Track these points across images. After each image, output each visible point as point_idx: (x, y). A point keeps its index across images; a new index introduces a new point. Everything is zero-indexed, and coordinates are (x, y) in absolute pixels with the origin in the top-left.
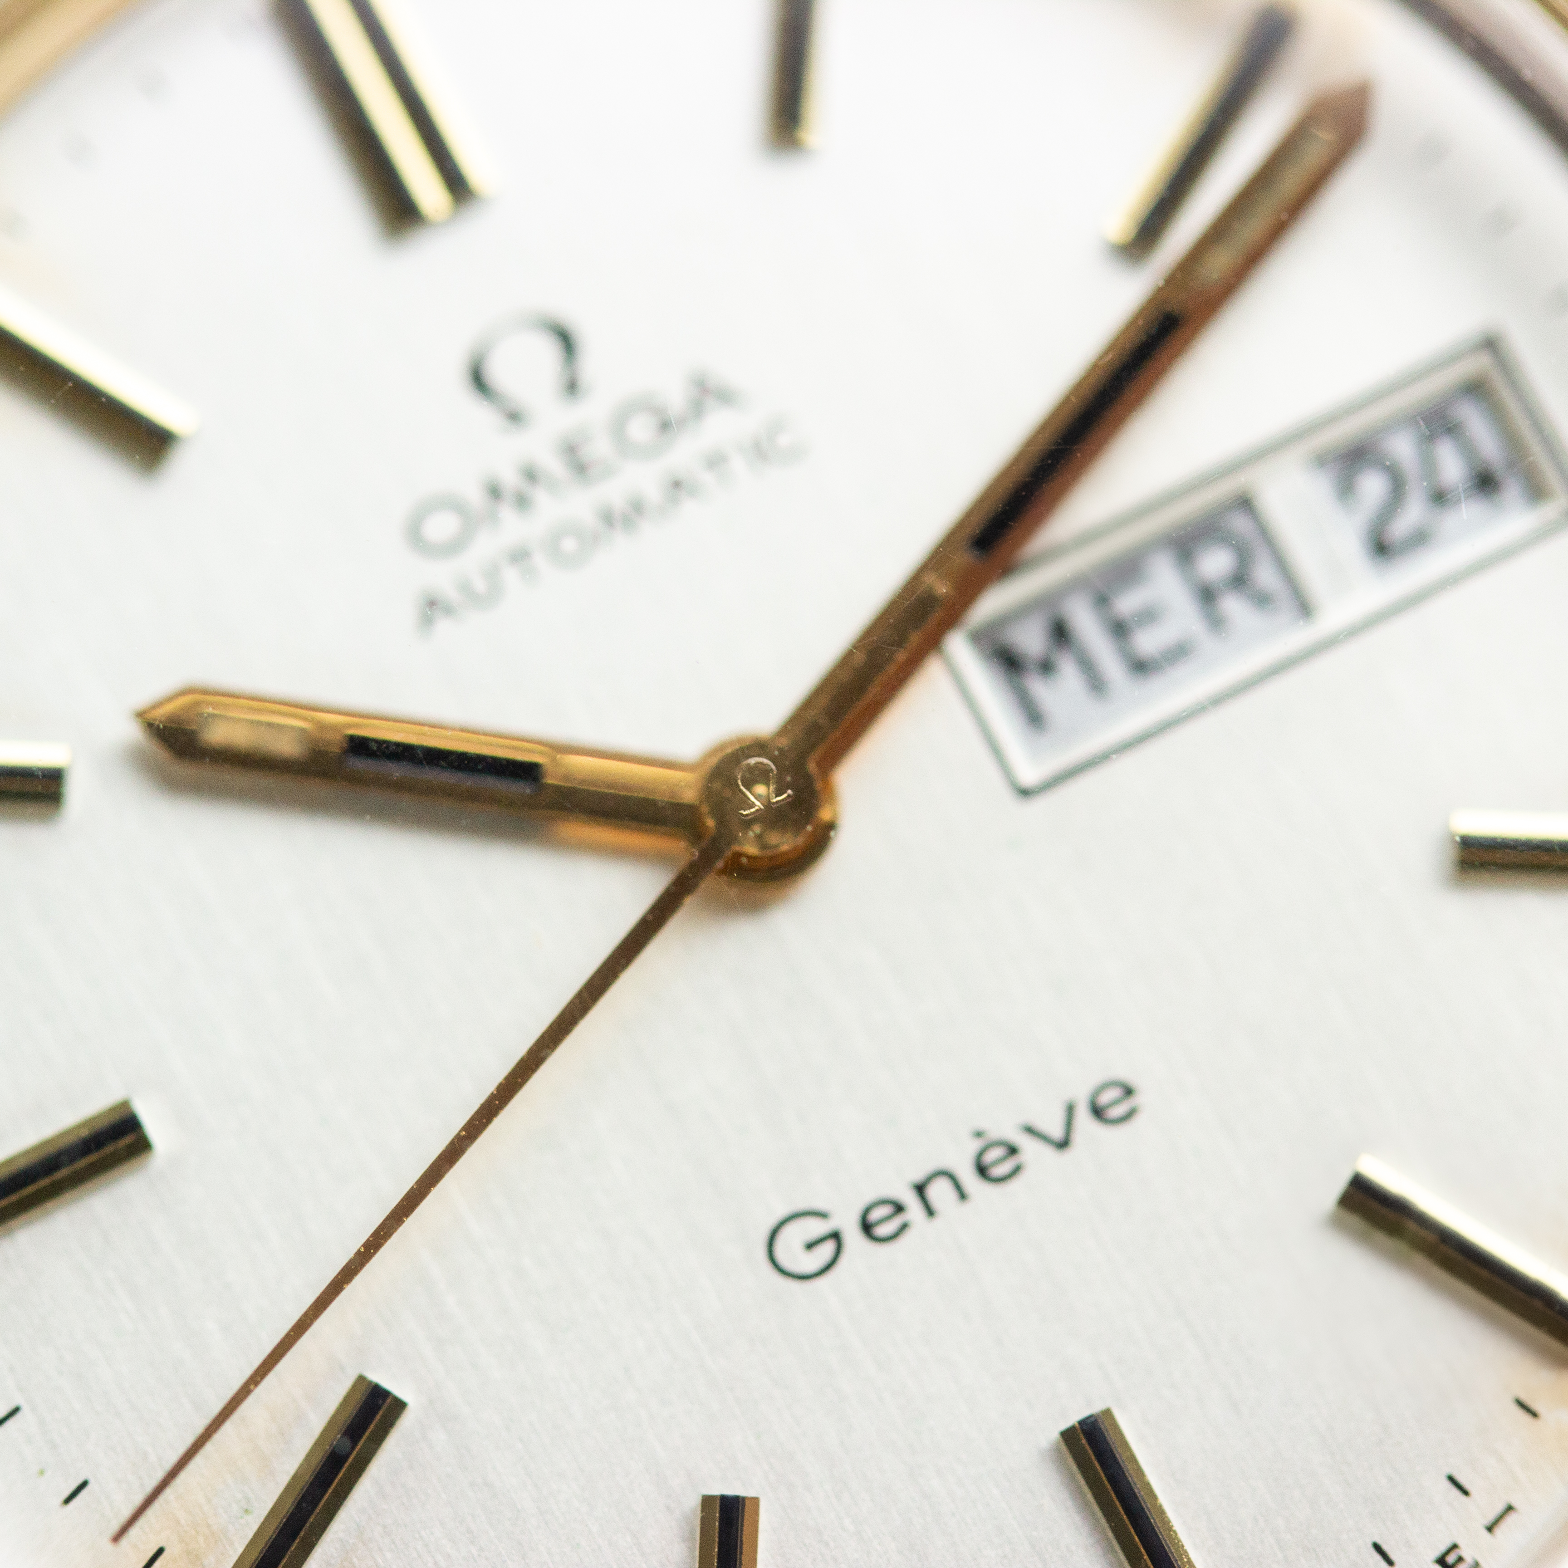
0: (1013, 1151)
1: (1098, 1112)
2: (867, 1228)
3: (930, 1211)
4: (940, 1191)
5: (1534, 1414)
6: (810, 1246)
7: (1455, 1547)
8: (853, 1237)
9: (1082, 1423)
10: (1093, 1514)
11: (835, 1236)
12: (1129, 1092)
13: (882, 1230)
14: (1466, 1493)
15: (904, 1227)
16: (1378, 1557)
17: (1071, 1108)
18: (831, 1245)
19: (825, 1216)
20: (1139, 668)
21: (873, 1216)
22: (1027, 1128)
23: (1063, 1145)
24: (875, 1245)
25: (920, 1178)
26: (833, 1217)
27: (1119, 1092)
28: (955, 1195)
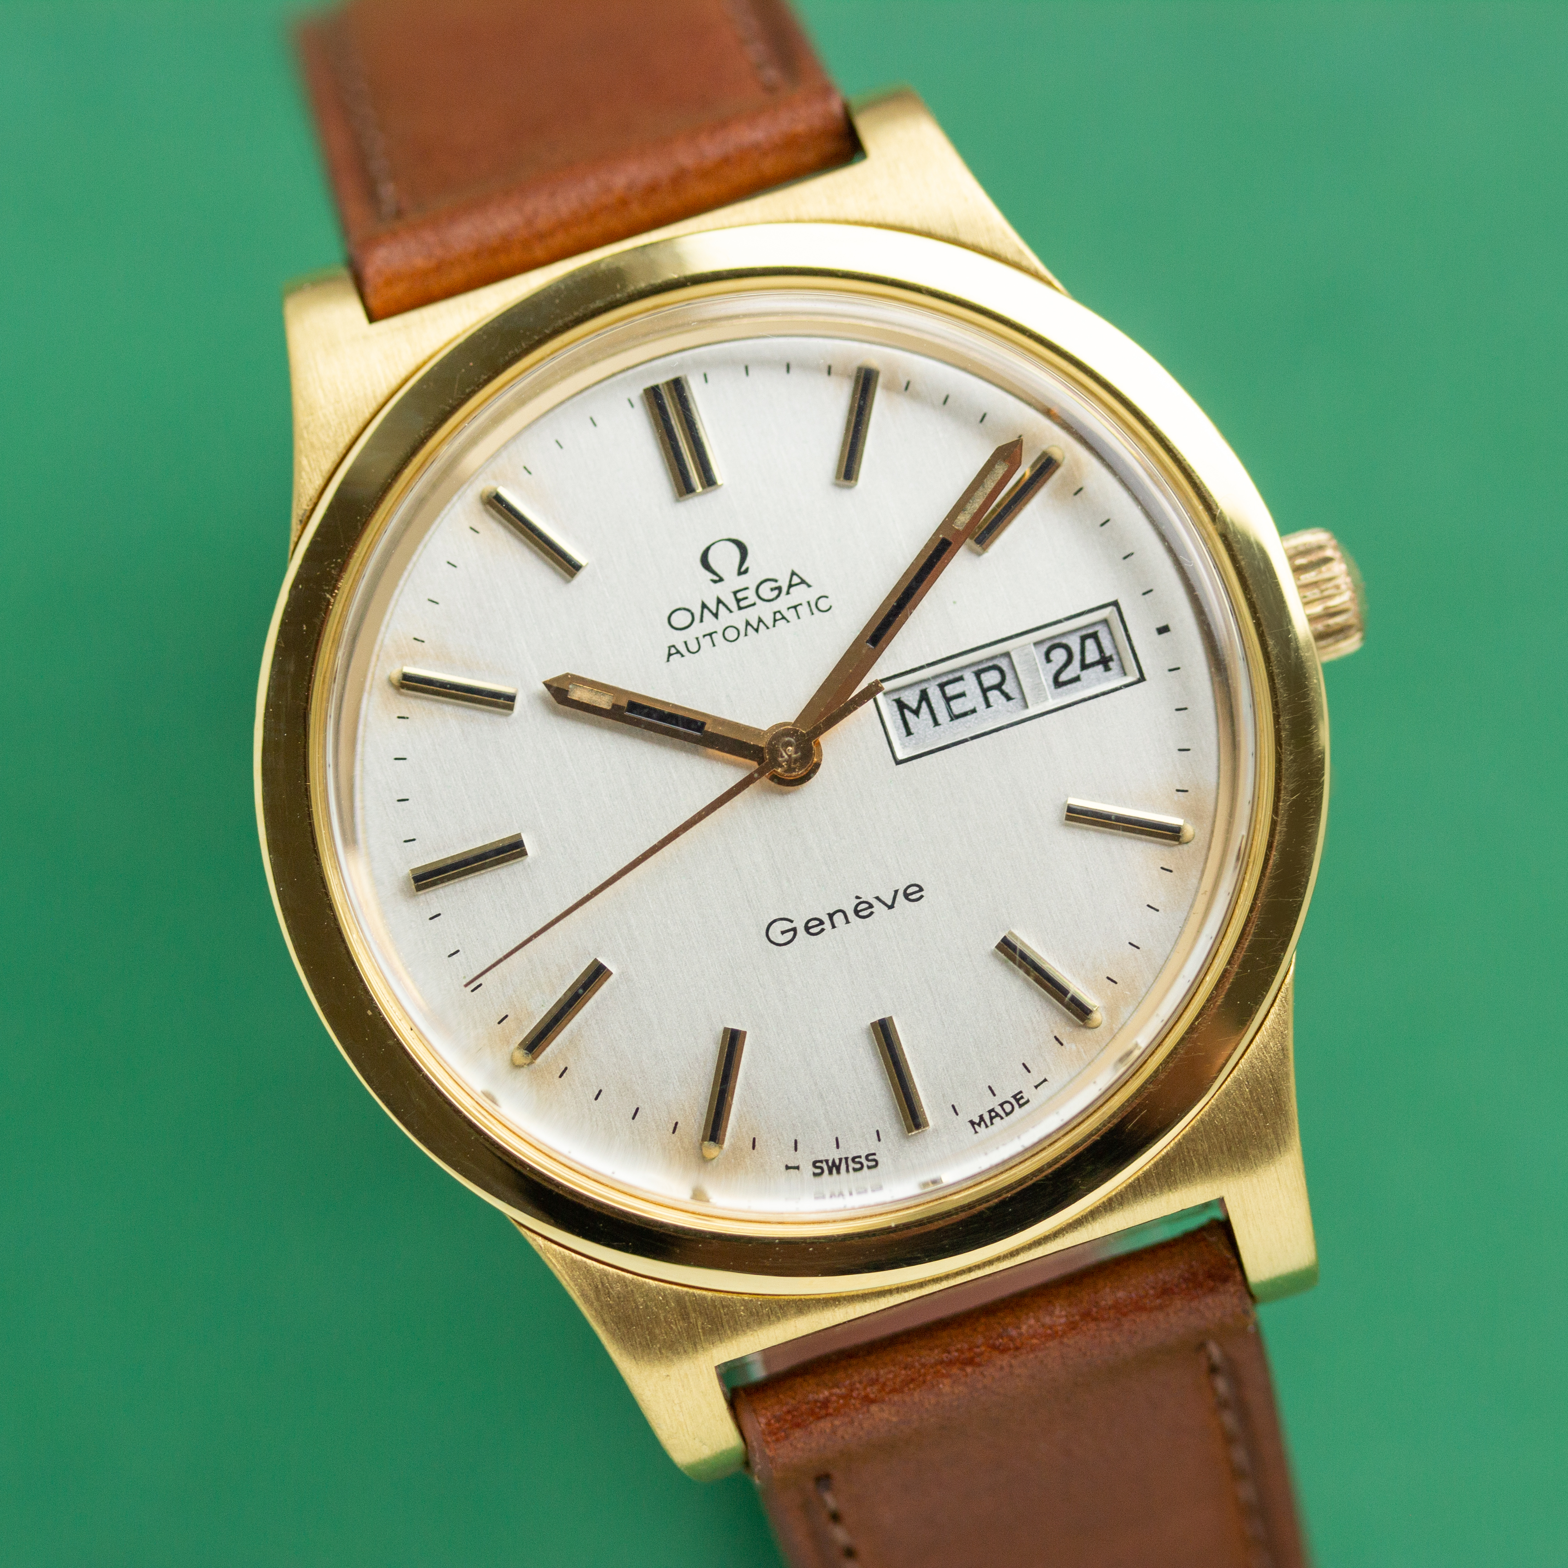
0: (871, 906)
1: (906, 896)
2: (807, 929)
3: (834, 927)
4: (839, 918)
5: (1062, 1044)
6: (783, 933)
7: (1021, 1092)
8: (801, 931)
9: (879, 1020)
10: (879, 1057)
11: (794, 930)
12: (921, 889)
13: (812, 931)
14: (1029, 1071)
15: (823, 930)
16: (990, 1092)
17: (896, 892)
18: (792, 933)
19: (792, 921)
20: (954, 717)
21: (810, 925)
22: (877, 898)
23: (891, 907)
24: (809, 936)
25: (831, 912)
26: (794, 922)
27: (916, 889)
28: (844, 921)
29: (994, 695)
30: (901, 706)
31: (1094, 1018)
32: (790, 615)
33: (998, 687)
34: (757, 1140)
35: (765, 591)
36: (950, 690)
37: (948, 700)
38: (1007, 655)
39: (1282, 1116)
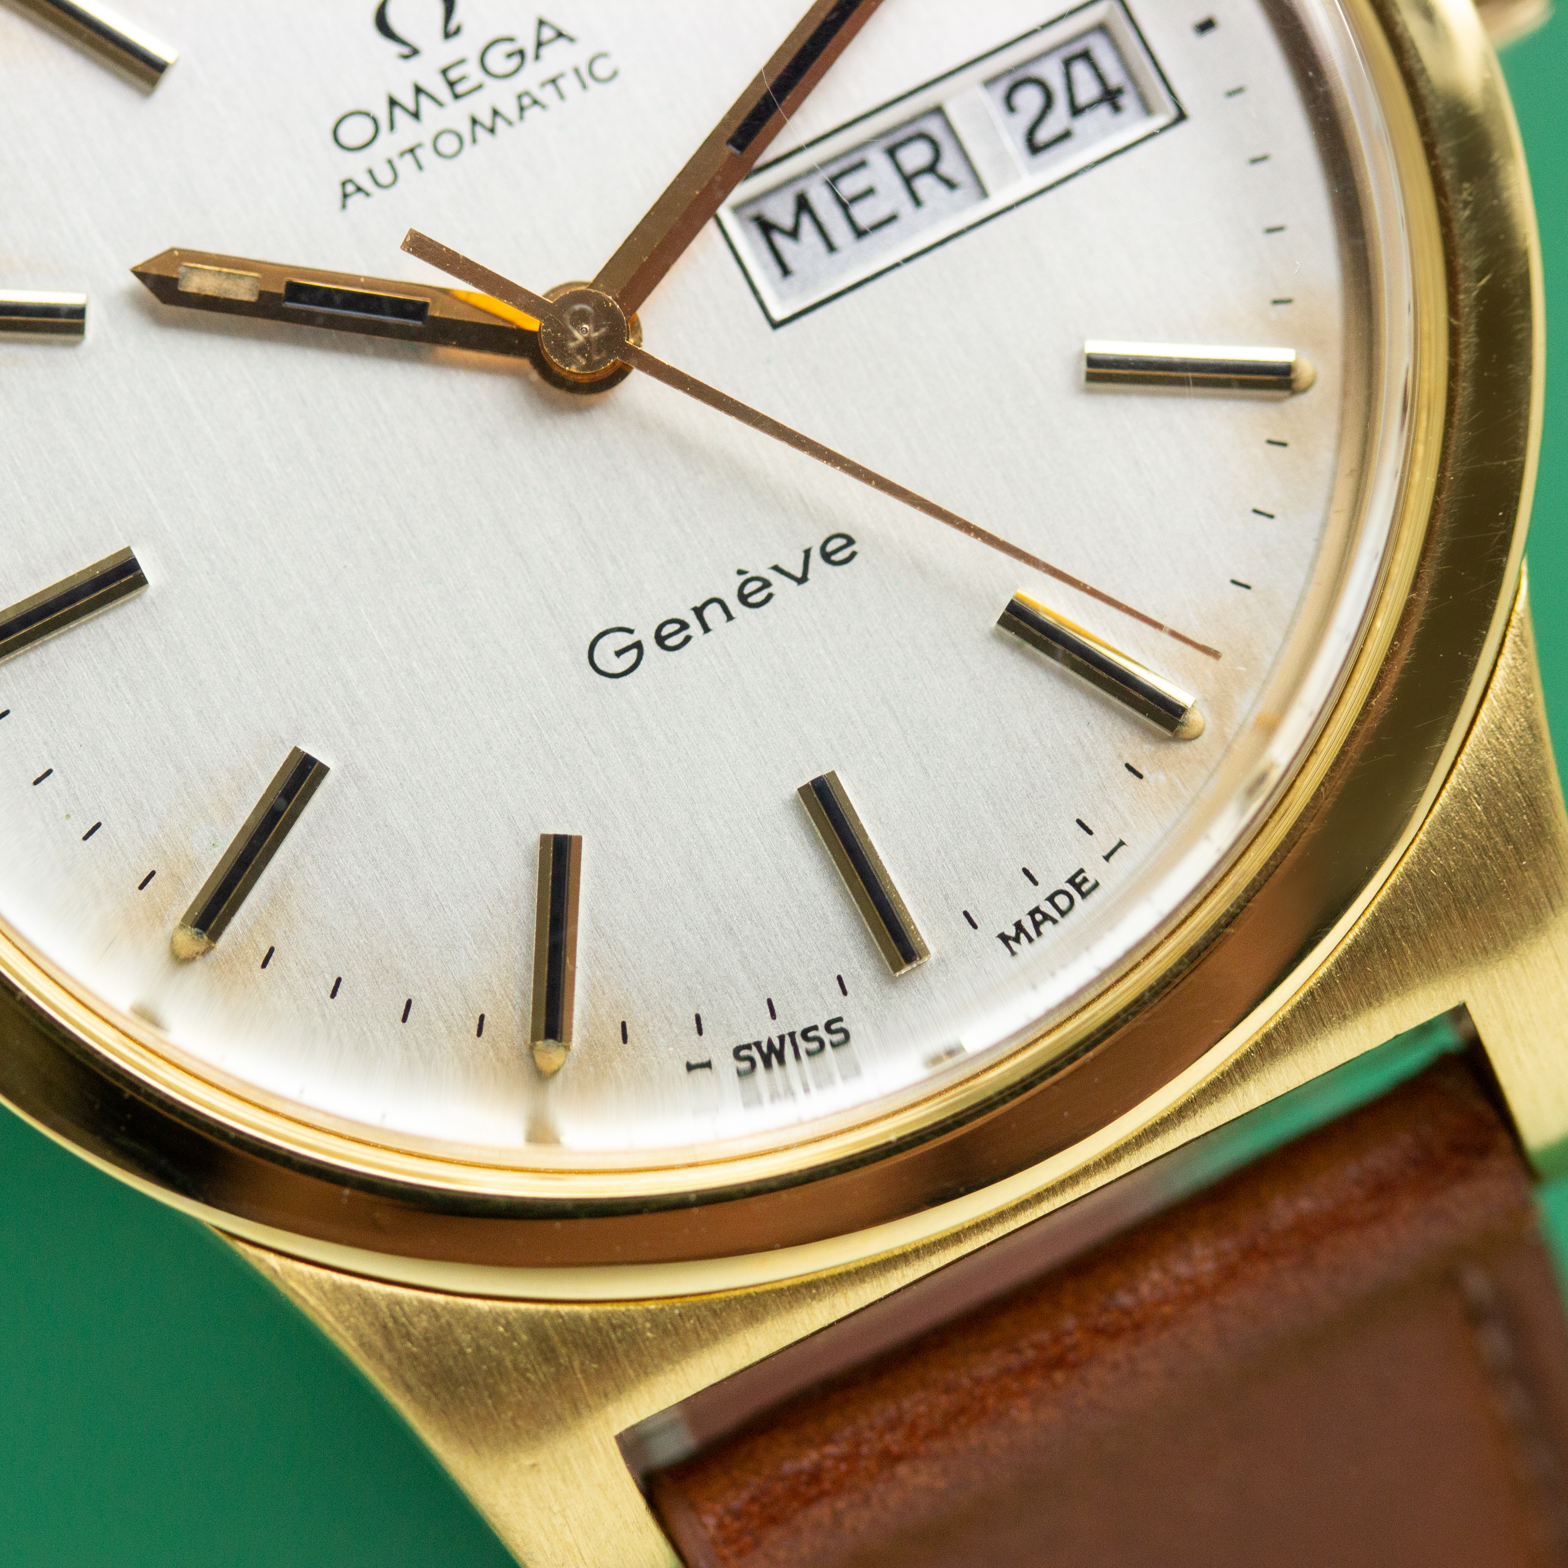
0: (766, 584)
1: (826, 557)
2: (660, 640)
3: (706, 629)
4: (713, 614)
5: (1140, 776)
6: (619, 653)
7: (1081, 871)
8: (649, 646)
9: (812, 782)
10: (822, 847)
11: (638, 645)
12: (850, 541)
13: (670, 642)
14: (1090, 832)
15: (688, 639)
16: (1026, 879)
17: (807, 553)
18: (634, 652)
19: (631, 631)
20: (860, 233)
21: (665, 632)
22: (776, 568)
23: (802, 580)
24: (665, 652)
25: (699, 604)
26: (636, 632)
27: (841, 542)
28: (724, 617)
29: (925, 185)
30: (766, 227)
31: (1191, 720)
32: (547, 95)
33: (931, 169)
34: (628, 1025)
35: (497, 60)
36: (849, 187)
37: (844, 206)
38: (938, 111)
39: (1547, 845)
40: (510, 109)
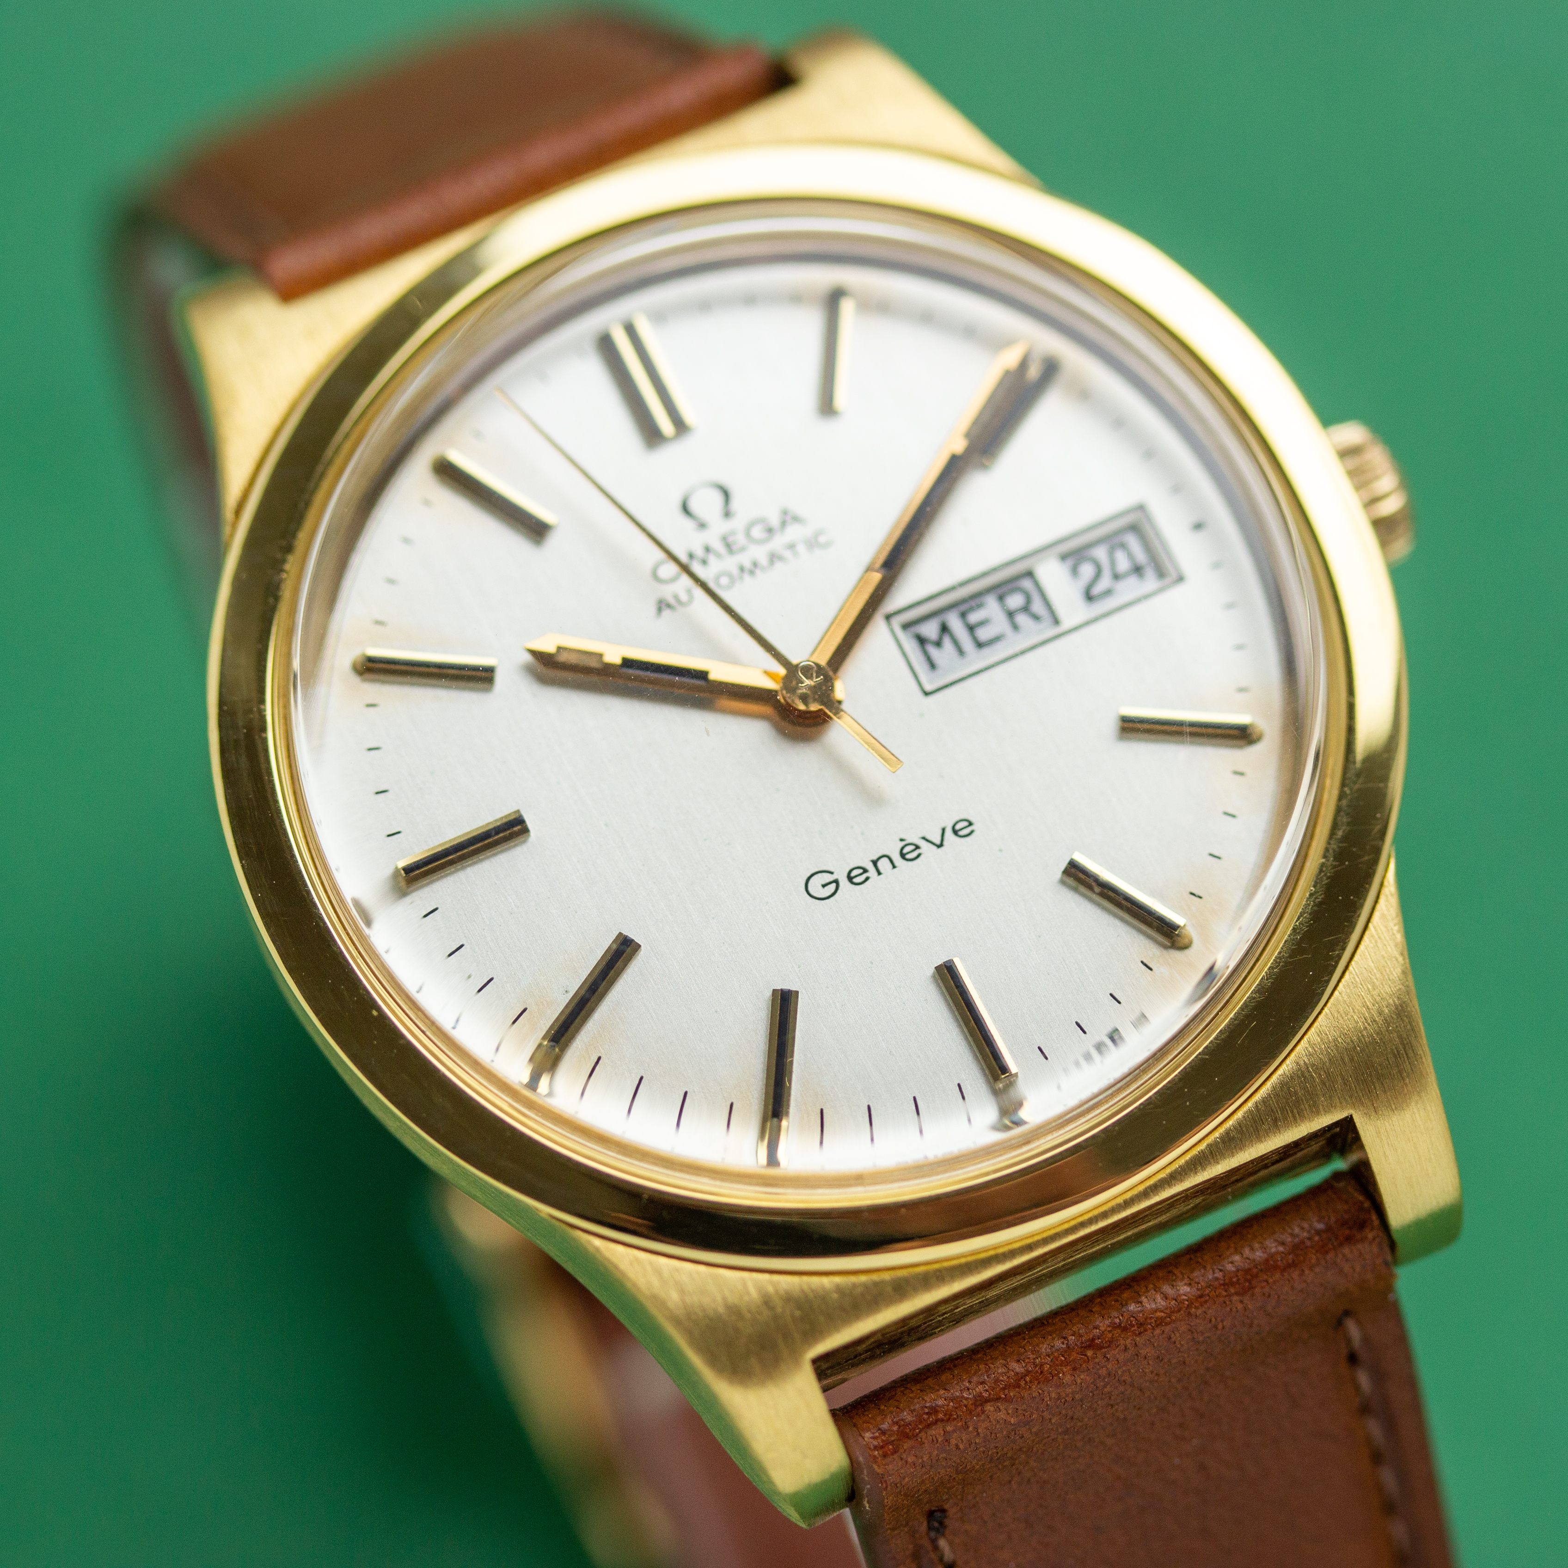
0: (917, 847)
1: (955, 832)
2: (850, 879)
3: (879, 873)
4: (884, 864)
5: (1150, 969)
6: (824, 886)
8: (844, 882)
9: (940, 965)
10: (949, 1004)
11: (836, 882)
12: (970, 824)
13: (856, 880)
14: (1120, 1003)
15: (867, 879)
16: (1077, 1027)
17: (944, 830)
18: (834, 885)
19: (832, 873)
20: (980, 645)
21: (853, 874)
22: (924, 838)
23: (940, 846)
24: (853, 886)
25: (875, 858)
26: (835, 874)
27: (965, 824)
28: (890, 866)
29: (1022, 619)
30: (922, 641)
31: (1183, 933)
32: (787, 554)
33: (1026, 609)
34: (824, 1112)
35: (757, 532)
36: (973, 618)
37: (971, 629)
38: (1029, 574)
39: (1405, 1018)
40: (763, 560)
